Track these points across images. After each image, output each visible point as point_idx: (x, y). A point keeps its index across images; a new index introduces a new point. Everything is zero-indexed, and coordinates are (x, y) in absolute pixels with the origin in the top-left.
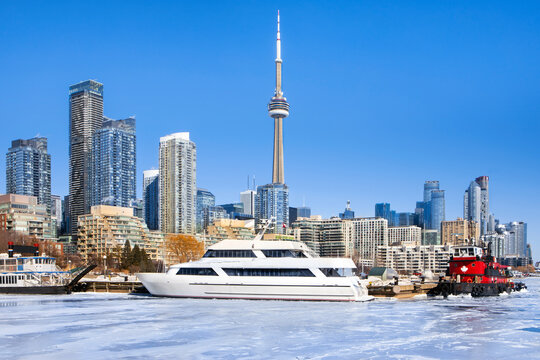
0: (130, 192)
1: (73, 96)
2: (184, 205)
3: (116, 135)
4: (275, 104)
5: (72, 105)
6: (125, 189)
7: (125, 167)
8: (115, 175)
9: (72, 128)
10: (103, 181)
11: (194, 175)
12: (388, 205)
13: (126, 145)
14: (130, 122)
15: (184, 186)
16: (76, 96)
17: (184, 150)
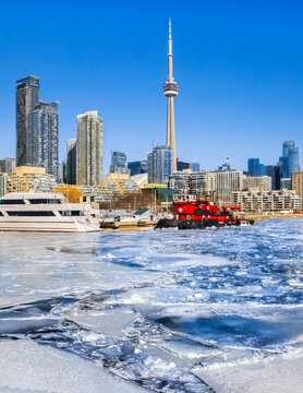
0: (54, 155)
1: (18, 87)
2: (94, 164)
3: (43, 115)
4: (168, 87)
5: (18, 93)
6: (50, 153)
7: (50, 137)
8: (43, 143)
9: (18, 111)
10: (35, 148)
11: (101, 141)
12: (258, 160)
13: (51, 122)
14: (54, 105)
15: (94, 149)
16: (21, 87)
17: (94, 123)
